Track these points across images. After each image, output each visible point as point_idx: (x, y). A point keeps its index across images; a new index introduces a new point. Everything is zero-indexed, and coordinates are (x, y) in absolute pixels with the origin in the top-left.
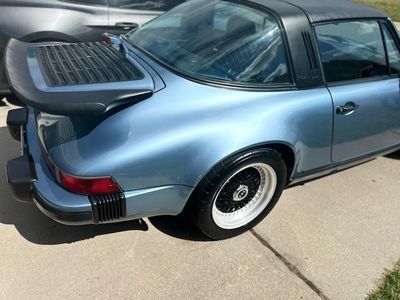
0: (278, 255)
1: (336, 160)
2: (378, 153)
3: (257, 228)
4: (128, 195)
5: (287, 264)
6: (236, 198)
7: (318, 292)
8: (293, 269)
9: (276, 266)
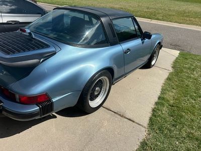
0: (115, 113)
1: (126, 72)
2: (137, 68)
3: (104, 105)
4: (54, 100)
5: (120, 115)
6: (96, 93)
7: (134, 122)
8: (122, 116)
9: (116, 117)
